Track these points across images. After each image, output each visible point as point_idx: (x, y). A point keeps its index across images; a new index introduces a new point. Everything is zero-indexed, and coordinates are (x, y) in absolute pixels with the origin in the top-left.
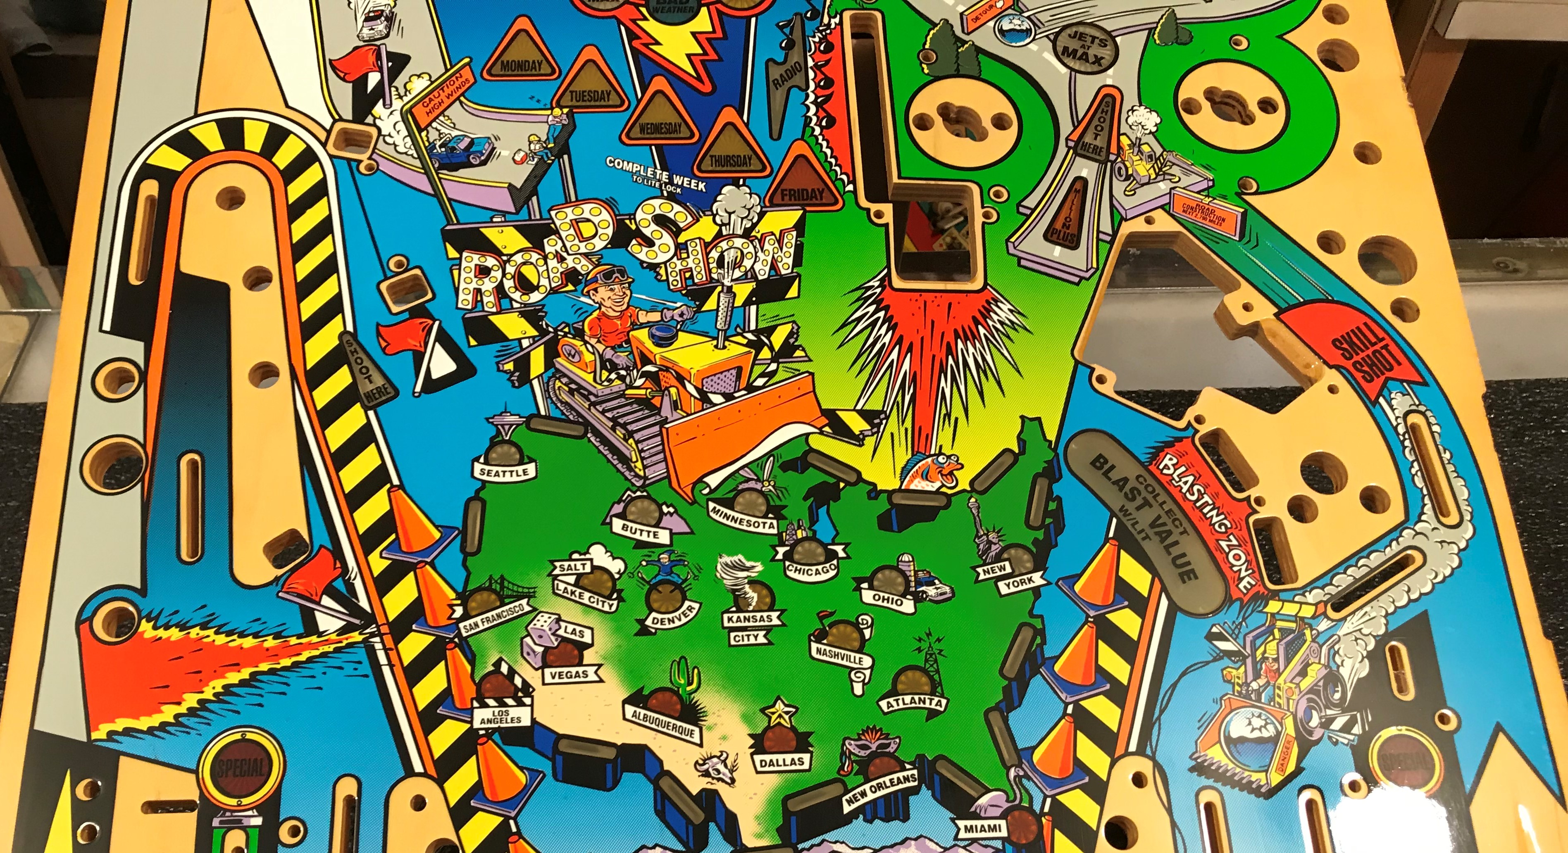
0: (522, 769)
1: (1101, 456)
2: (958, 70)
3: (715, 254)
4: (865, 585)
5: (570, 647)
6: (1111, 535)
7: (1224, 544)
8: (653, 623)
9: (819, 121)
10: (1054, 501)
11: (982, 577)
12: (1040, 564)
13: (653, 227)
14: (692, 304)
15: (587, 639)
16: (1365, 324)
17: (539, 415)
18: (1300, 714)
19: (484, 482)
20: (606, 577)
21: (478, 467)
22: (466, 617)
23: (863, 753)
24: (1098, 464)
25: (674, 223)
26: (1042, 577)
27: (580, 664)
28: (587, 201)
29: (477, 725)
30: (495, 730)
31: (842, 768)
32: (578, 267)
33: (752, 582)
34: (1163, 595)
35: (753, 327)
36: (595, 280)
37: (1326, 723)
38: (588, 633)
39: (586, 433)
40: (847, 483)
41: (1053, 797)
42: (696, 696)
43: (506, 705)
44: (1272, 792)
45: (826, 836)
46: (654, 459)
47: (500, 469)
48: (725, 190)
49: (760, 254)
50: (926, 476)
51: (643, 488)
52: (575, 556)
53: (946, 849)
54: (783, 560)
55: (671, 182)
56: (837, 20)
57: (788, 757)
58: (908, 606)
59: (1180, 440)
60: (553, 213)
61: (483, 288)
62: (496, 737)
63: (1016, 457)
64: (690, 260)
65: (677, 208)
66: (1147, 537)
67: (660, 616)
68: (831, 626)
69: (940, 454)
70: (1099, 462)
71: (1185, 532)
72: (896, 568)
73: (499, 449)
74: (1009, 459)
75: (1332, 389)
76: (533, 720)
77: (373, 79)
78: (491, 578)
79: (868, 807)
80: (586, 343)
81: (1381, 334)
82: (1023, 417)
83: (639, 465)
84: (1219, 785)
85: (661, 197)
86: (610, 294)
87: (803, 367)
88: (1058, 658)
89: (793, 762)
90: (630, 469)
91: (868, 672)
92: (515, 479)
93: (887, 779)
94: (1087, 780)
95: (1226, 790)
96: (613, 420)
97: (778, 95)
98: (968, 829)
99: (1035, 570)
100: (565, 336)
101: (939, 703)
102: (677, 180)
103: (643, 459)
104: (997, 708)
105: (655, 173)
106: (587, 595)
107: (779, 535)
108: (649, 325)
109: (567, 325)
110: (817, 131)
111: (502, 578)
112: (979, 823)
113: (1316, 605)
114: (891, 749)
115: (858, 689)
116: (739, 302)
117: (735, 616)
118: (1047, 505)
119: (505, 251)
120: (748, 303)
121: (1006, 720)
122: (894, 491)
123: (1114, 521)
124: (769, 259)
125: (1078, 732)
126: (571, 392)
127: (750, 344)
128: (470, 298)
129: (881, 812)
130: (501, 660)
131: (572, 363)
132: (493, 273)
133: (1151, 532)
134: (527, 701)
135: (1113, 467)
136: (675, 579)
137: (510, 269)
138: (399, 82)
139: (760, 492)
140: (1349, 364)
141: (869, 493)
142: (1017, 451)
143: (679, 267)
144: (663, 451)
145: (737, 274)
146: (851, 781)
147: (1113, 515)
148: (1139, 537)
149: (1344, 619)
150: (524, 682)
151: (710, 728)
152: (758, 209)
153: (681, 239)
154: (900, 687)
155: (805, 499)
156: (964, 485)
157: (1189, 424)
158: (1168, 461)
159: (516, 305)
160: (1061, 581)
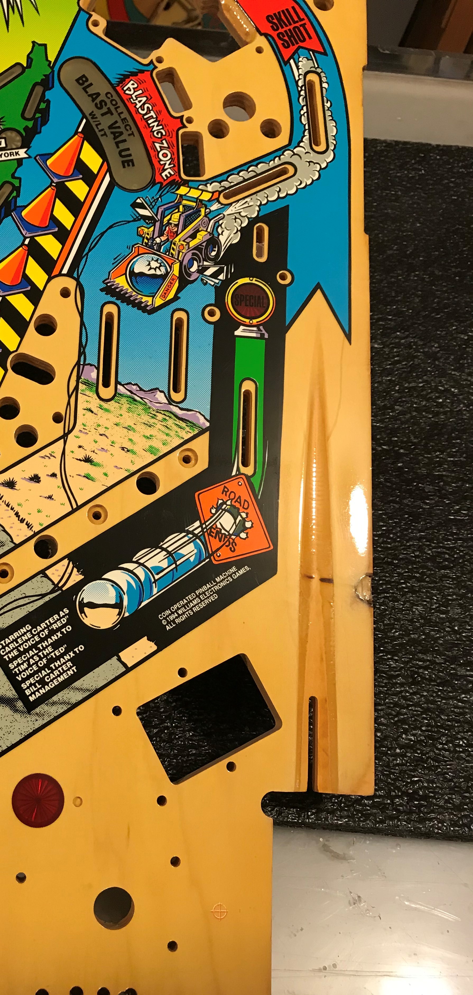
1: (84, 76)
6: (80, 130)
7: (157, 145)
10: (44, 103)
12: (26, 144)
16: (293, 8)
18: (185, 262)
26: (25, 152)
34: (108, 174)
37: (202, 270)
41: (3, 297)
44: (155, 310)
59: (142, 72)
63: (24, 69)
66: (105, 134)
70: (82, 81)
71: (133, 134)
74: (19, 70)
75: (259, 50)
81: (302, 16)
82: (34, 43)
84: (118, 302)
88: (26, 207)
94: (29, 288)
95: (123, 306)
99: (21, 147)
113: (213, 193)
118: (39, 105)
123: (84, 121)
125: (30, 257)
133: (108, 132)
135: (91, 84)
140: (274, 34)
142: (25, 65)
147: (84, 116)
148: (99, 134)
149: (231, 204)
157: (151, 62)
158: (131, 85)
160: (38, 157)
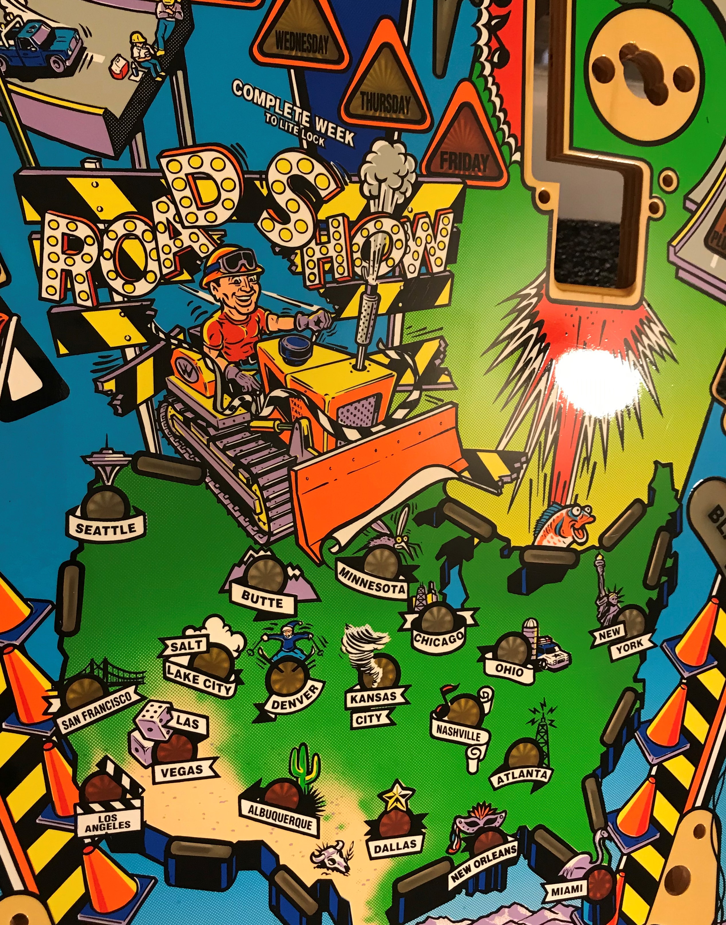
0: (131, 876)
1: (718, 508)
3: (359, 240)
4: (489, 655)
5: (184, 738)
6: (714, 593)
8: (273, 707)
9: (491, 54)
10: (671, 558)
11: (598, 642)
12: (650, 627)
13: (289, 194)
14: (330, 308)
15: (202, 730)
17: (147, 453)
19: (82, 542)
20: (224, 655)
21: (74, 522)
22: (64, 710)
23: (471, 830)
24: (715, 517)
25: (314, 189)
26: (650, 640)
27: (194, 758)
28: (208, 146)
29: (81, 833)
30: (101, 837)
31: (450, 847)
32: (196, 247)
33: (378, 656)
35: (397, 343)
36: (216, 267)
38: (202, 722)
39: (204, 476)
40: (482, 539)
41: (629, 855)
42: (315, 786)
43: (114, 809)
45: (431, 914)
46: (281, 509)
47: (101, 524)
48: (378, 145)
49: (411, 243)
50: (559, 532)
51: (266, 546)
52: (190, 632)
53: (534, 913)
54: (411, 630)
55: (312, 128)
57: (401, 841)
58: (527, 676)
60: (164, 161)
61: (75, 270)
62: (103, 845)
63: (645, 508)
64: (330, 246)
65: (319, 168)
67: (280, 699)
68: (452, 701)
69: (576, 504)
70: (716, 515)
72: (520, 635)
73: (97, 497)
74: (638, 511)
76: (143, 823)
78: (92, 662)
79: (471, 882)
80: (205, 356)
82: (656, 463)
83: (263, 517)
85: (299, 149)
86: (234, 288)
87: (446, 396)
88: (651, 721)
89: (406, 845)
90: (254, 523)
91: (483, 748)
92: (119, 537)
93: (490, 853)
94: (658, 836)
96: (235, 460)
97: (447, 9)
98: (554, 893)
99: (645, 633)
100: (179, 346)
101: (544, 775)
102: (320, 125)
103: (268, 510)
104: (593, 775)
105: (293, 112)
106: (202, 678)
107: (409, 600)
108: (280, 334)
109: (182, 330)
110: (487, 71)
111: (105, 662)
112: (564, 885)
114: (497, 824)
115: (473, 766)
116: (383, 309)
117: (359, 694)
118: (664, 563)
119: (102, 216)
120: (393, 310)
121: (599, 785)
122: (528, 548)
123: (720, 577)
124: (421, 250)
125: (658, 791)
126: (187, 422)
127: (392, 365)
128: (57, 283)
129: (482, 885)
130: (106, 759)
131: (187, 383)
132: (87, 249)
134: (137, 803)
136: (298, 655)
137: (109, 244)
139: (392, 549)
141: (502, 550)
142: (646, 502)
143: (318, 255)
144: (291, 500)
145: (384, 269)
146: (457, 859)
147: (720, 572)
150: (133, 782)
151: (327, 818)
152: (413, 178)
153: (322, 215)
154: (511, 761)
155: (438, 558)
156: (593, 541)
159: (117, 298)
160: (665, 644)
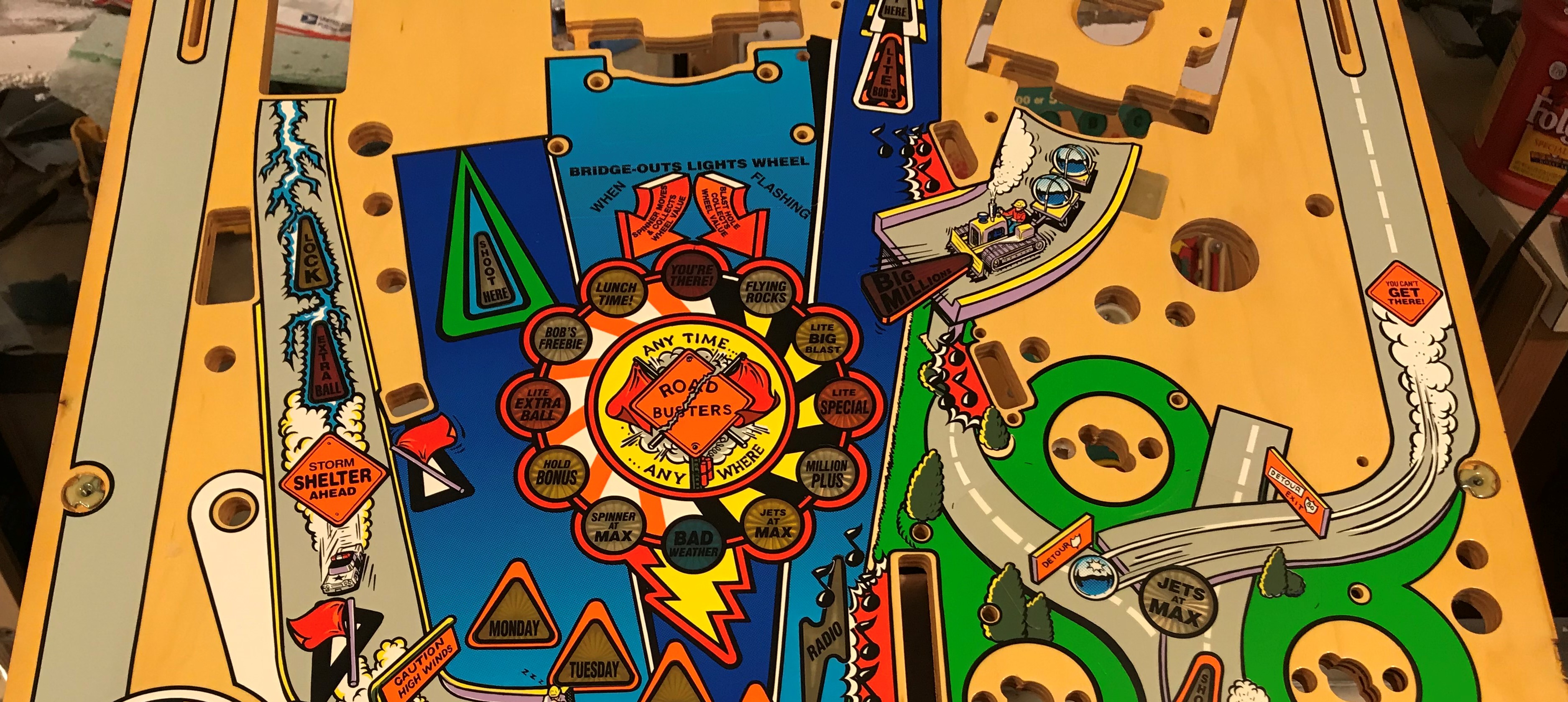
2: (1025, 632)
56: (883, 565)
77: (338, 645)
97: (814, 667)
138: (368, 651)
